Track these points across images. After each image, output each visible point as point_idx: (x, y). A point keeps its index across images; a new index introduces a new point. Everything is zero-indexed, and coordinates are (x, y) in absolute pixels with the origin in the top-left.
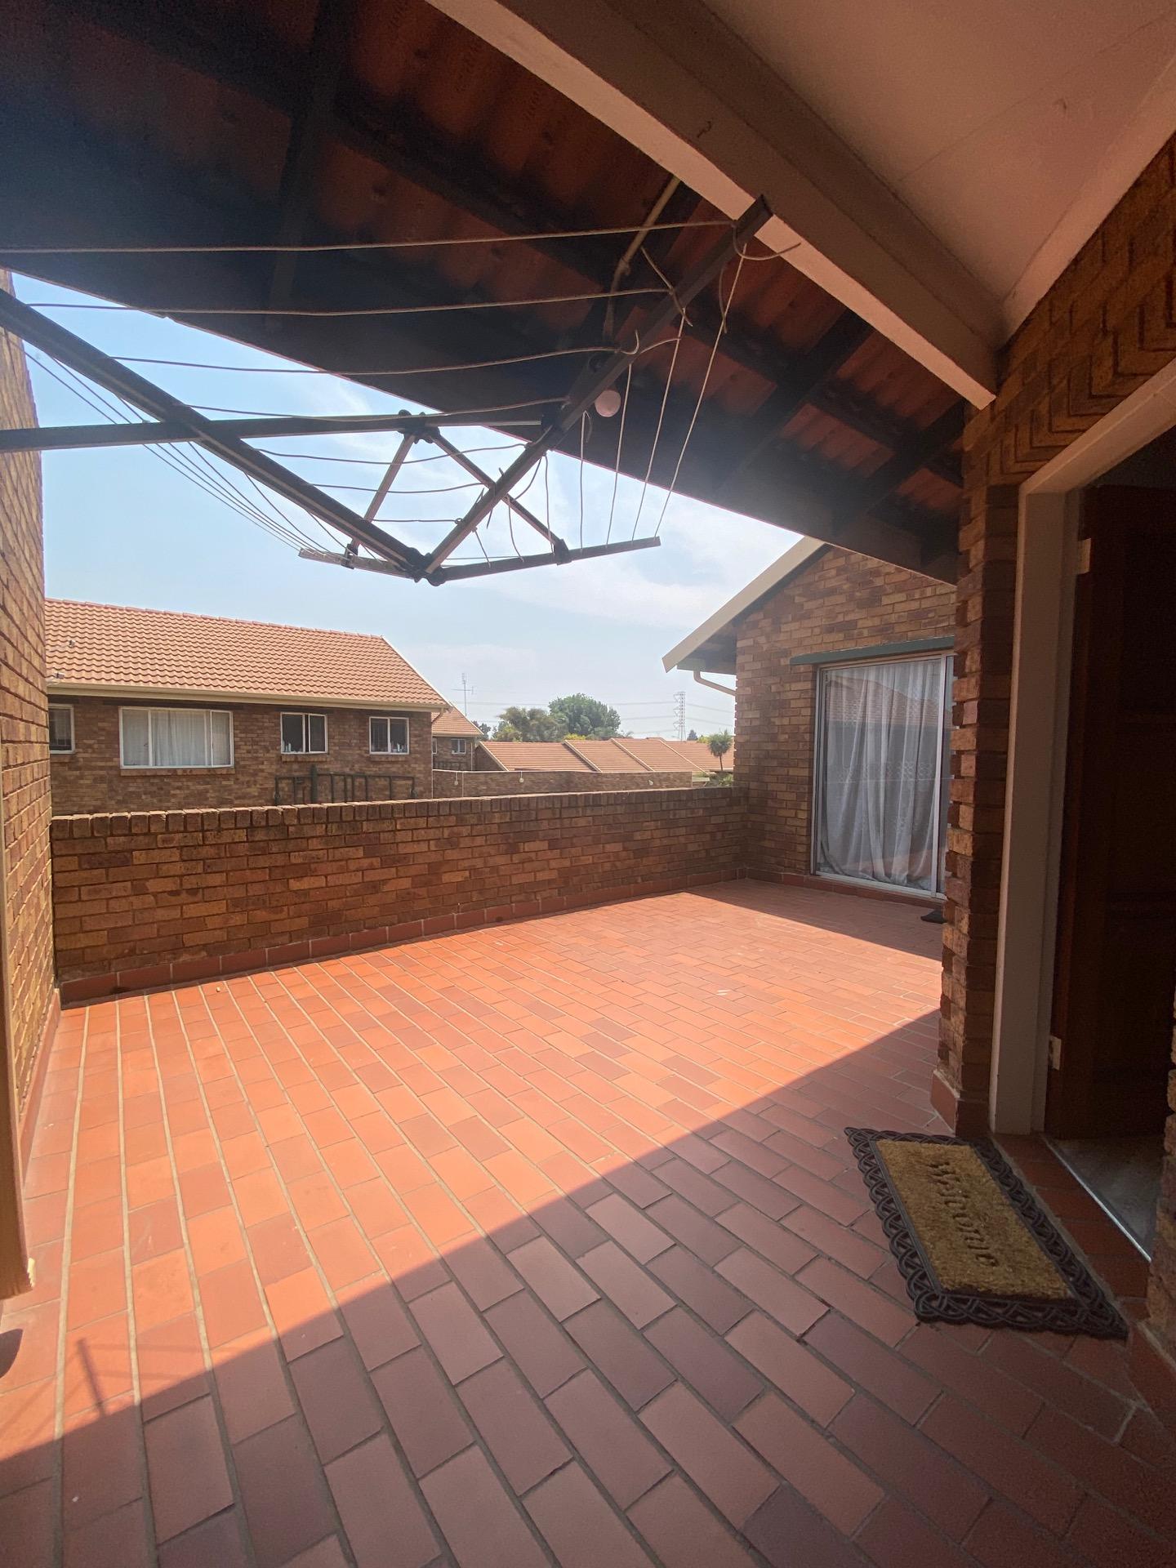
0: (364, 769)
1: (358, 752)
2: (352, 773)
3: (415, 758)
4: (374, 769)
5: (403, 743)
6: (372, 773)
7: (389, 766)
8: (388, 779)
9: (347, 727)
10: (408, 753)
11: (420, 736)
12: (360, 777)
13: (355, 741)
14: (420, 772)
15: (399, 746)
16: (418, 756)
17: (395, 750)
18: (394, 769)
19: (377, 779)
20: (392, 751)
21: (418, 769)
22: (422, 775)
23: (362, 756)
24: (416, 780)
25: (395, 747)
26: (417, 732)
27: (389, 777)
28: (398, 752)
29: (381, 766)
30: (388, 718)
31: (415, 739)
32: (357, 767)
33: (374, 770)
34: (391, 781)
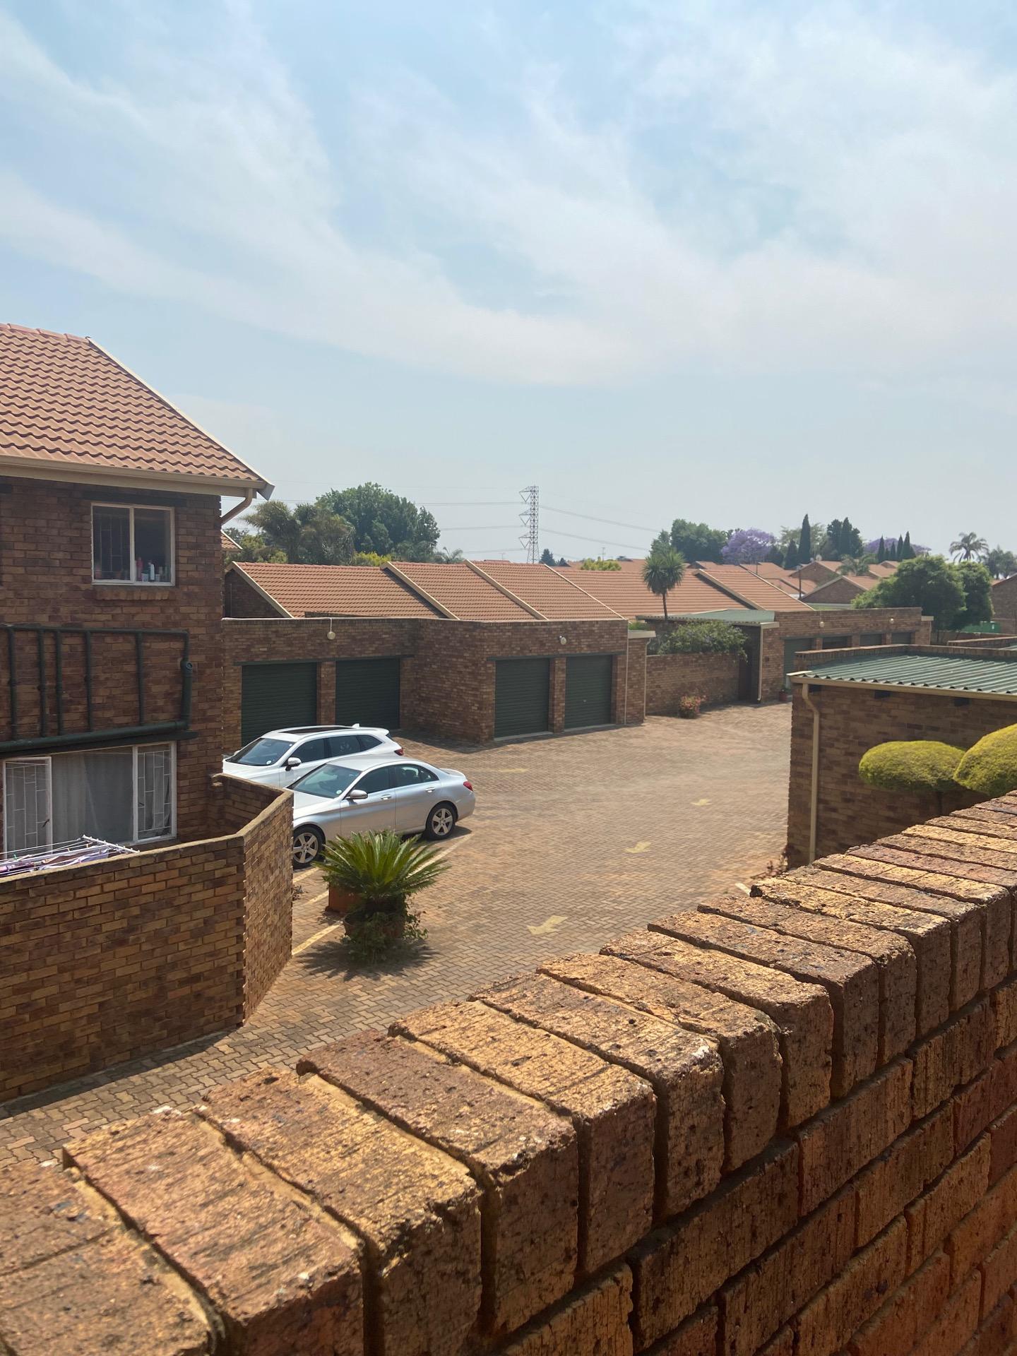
0: (80, 616)
1: (67, 579)
2: (53, 625)
3: (188, 595)
4: (103, 617)
5: (161, 562)
6: (98, 626)
7: (133, 610)
8: (131, 638)
9: (42, 523)
10: (172, 583)
11: (196, 546)
12: (72, 633)
13: (60, 555)
14: (199, 623)
15: (152, 567)
16: (195, 589)
17: (145, 576)
18: (144, 617)
19: (109, 640)
20: (139, 579)
21: (194, 617)
22: (202, 630)
23: (77, 589)
24: (191, 641)
25: (146, 570)
26: (192, 539)
27: (135, 634)
28: (152, 580)
29: (118, 611)
30: (131, 508)
31: (187, 553)
32: (64, 611)
33: (99, 618)
34: (138, 642)
